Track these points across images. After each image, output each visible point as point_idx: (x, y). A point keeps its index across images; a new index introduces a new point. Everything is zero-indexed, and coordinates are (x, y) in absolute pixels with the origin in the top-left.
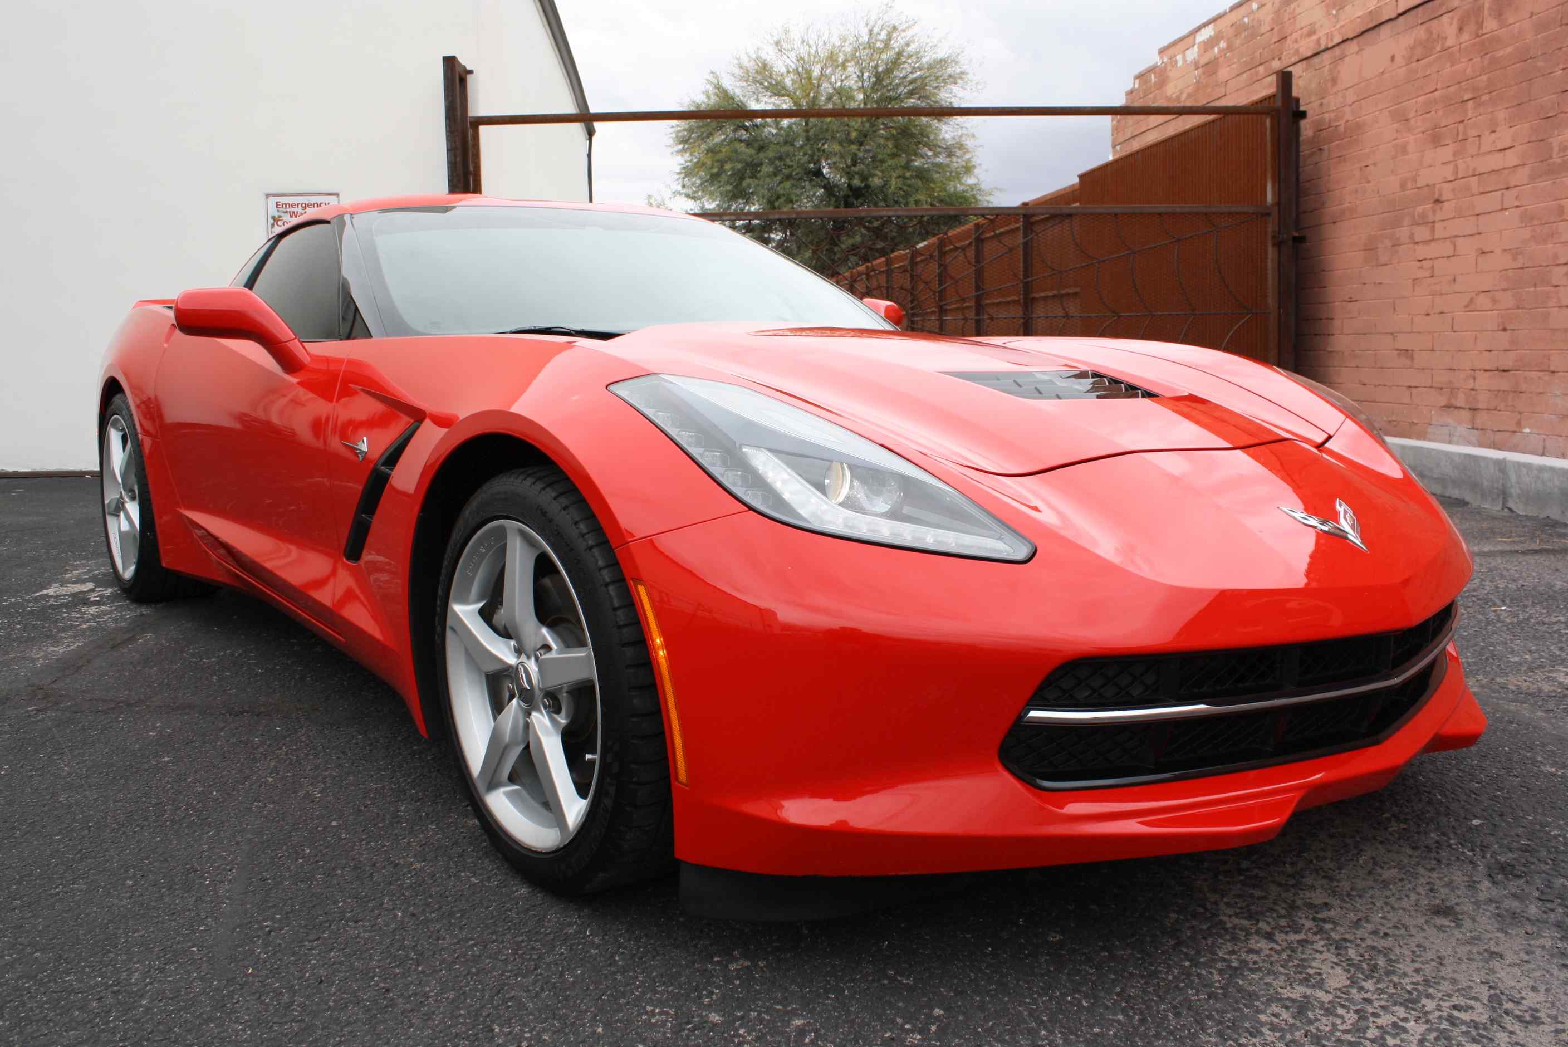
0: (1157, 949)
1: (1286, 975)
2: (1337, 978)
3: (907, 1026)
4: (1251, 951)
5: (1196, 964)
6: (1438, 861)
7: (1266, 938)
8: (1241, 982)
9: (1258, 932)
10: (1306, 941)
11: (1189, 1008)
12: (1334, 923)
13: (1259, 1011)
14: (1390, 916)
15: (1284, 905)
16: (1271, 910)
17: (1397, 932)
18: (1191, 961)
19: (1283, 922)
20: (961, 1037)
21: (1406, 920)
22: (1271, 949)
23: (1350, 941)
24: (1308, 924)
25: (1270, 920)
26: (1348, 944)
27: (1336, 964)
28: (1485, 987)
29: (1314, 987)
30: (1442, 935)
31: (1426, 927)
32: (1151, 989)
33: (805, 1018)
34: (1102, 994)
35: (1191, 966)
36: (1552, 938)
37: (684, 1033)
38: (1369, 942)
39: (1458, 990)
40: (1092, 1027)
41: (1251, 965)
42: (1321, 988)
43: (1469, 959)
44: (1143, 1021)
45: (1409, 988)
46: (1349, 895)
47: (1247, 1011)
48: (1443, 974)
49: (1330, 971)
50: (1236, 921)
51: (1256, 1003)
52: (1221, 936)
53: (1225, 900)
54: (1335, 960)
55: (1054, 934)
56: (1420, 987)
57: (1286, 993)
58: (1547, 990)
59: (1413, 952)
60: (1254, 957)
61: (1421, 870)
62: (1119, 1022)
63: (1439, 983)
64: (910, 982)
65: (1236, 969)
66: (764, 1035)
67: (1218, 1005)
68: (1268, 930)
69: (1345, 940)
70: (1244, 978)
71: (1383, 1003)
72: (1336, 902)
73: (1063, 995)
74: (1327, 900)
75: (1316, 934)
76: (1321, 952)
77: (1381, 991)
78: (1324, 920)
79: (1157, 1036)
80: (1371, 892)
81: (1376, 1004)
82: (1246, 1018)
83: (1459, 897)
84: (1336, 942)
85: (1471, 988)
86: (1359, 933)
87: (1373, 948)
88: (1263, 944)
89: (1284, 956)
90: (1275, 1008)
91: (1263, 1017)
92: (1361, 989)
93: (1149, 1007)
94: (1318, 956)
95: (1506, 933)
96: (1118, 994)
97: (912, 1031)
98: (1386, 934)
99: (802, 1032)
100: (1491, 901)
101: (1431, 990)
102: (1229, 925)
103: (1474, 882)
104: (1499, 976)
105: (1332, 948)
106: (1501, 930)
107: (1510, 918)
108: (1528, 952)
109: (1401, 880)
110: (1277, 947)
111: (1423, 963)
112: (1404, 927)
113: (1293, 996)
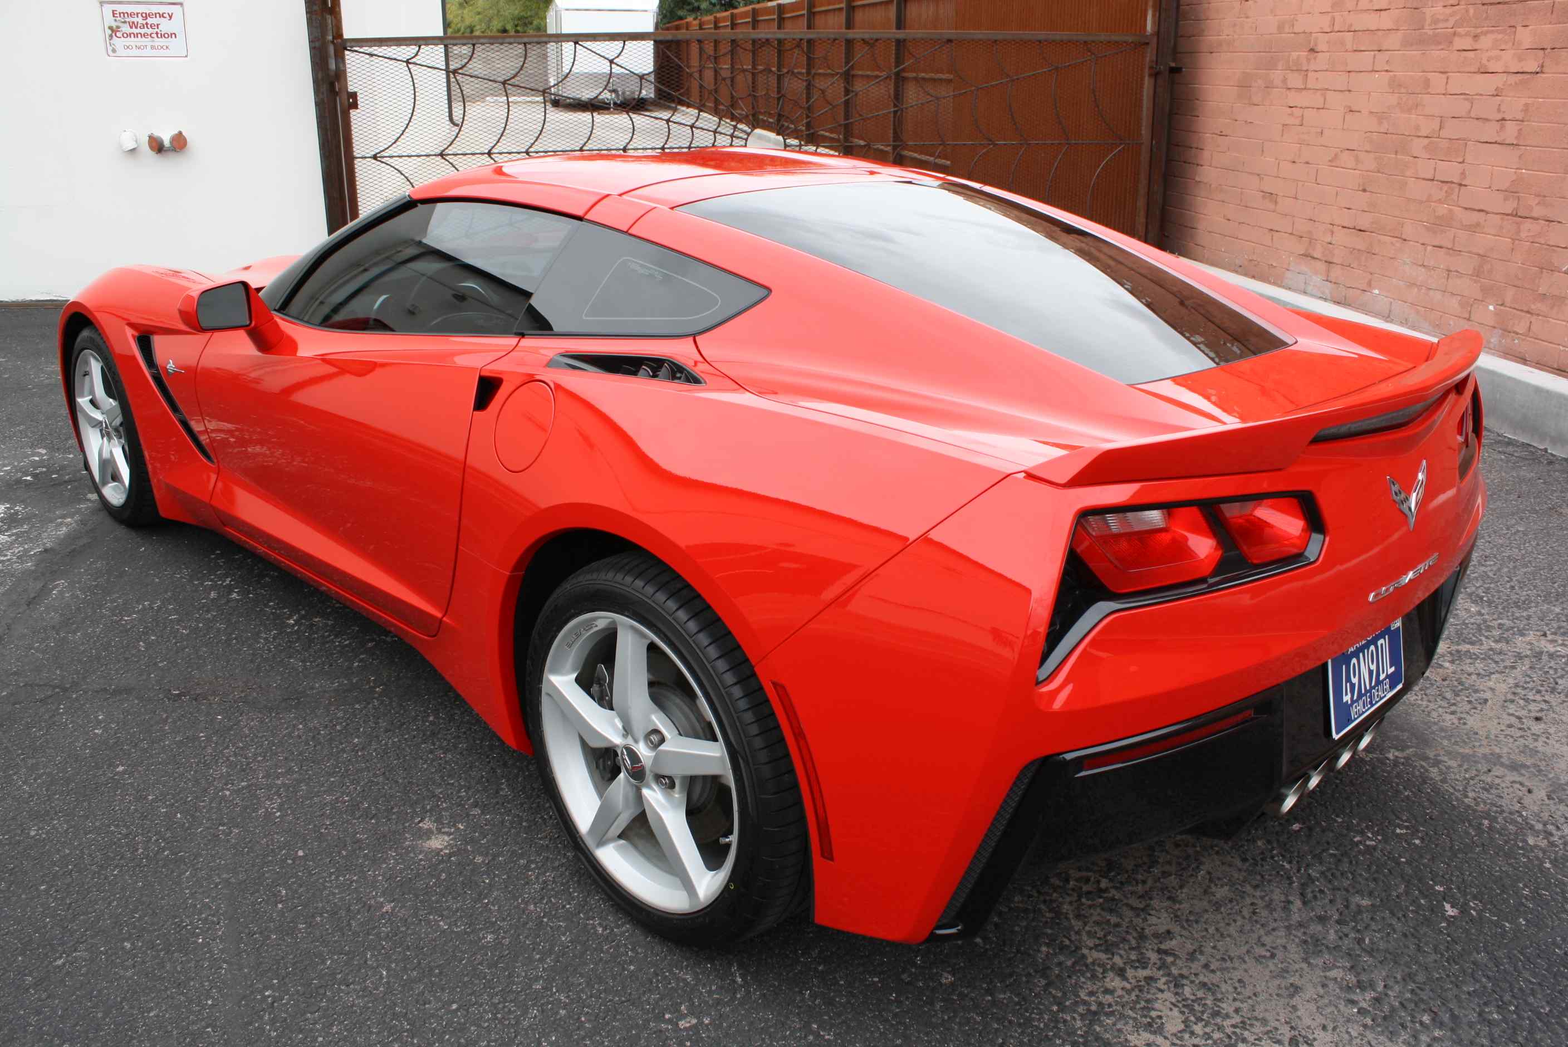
0: (1030, 990)
1: (1135, 1019)
2: (1173, 1021)
4: (1107, 991)
5: (1062, 1009)
6: (1262, 877)
7: (1119, 975)
8: (1098, 1029)
9: (1112, 968)
10: (1152, 979)
12: (1174, 955)
14: (1219, 944)
15: (1134, 934)
16: (1124, 940)
17: (1224, 965)
18: (1059, 1004)
19: (1133, 956)
21: (1234, 952)
22: (1123, 989)
24: (1154, 957)
25: (1122, 952)
26: (1185, 982)
27: (1174, 1005)
28: (1287, 1028)
29: (1155, 1033)
30: (1259, 967)
31: (1247, 958)
35: (1058, 1011)
36: (1343, 968)
38: (1201, 978)
39: (1267, 1033)
41: (1107, 1009)
42: (1161, 1034)
43: (1278, 995)
45: (1229, 1030)
46: (1187, 920)
48: (1256, 1014)
49: (1169, 1013)
50: (1095, 954)
52: (1083, 974)
53: (1088, 929)
54: (1174, 1000)
55: (945, 975)
56: (1238, 1030)
57: (1134, 1040)
58: (1334, 1029)
59: (1236, 988)
60: (1108, 999)
61: (1248, 888)
63: (1251, 1025)
64: (832, 1037)
65: (1095, 1013)
68: (1122, 965)
69: (1182, 976)
70: (1100, 1023)
72: (1177, 929)
74: (1170, 927)
75: (1159, 969)
76: (1162, 991)
77: (1206, 1035)
78: (1166, 952)
80: (1206, 916)
83: (1275, 921)
84: (1175, 978)
85: (1276, 1029)
86: (1196, 966)
87: (1204, 985)
88: (1114, 982)
89: (1133, 996)
92: (1192, 1033)
94: (1160, 995)
95: (1309, 963)
98: (1215, 968)
100: (1301, 925)
101: (1246, 1034)
102: (1090, 960)
103: (1289, 902)
104: (1299, 1013)
105: (1172, 985)
106: (1305, 960)
107: (1313, 946)
108: (1324, 986)
109: (1231, 901)
110: (1128, 986)
111: (1242, 1002)
112: (1230, 958)
113: (1138, 1044)
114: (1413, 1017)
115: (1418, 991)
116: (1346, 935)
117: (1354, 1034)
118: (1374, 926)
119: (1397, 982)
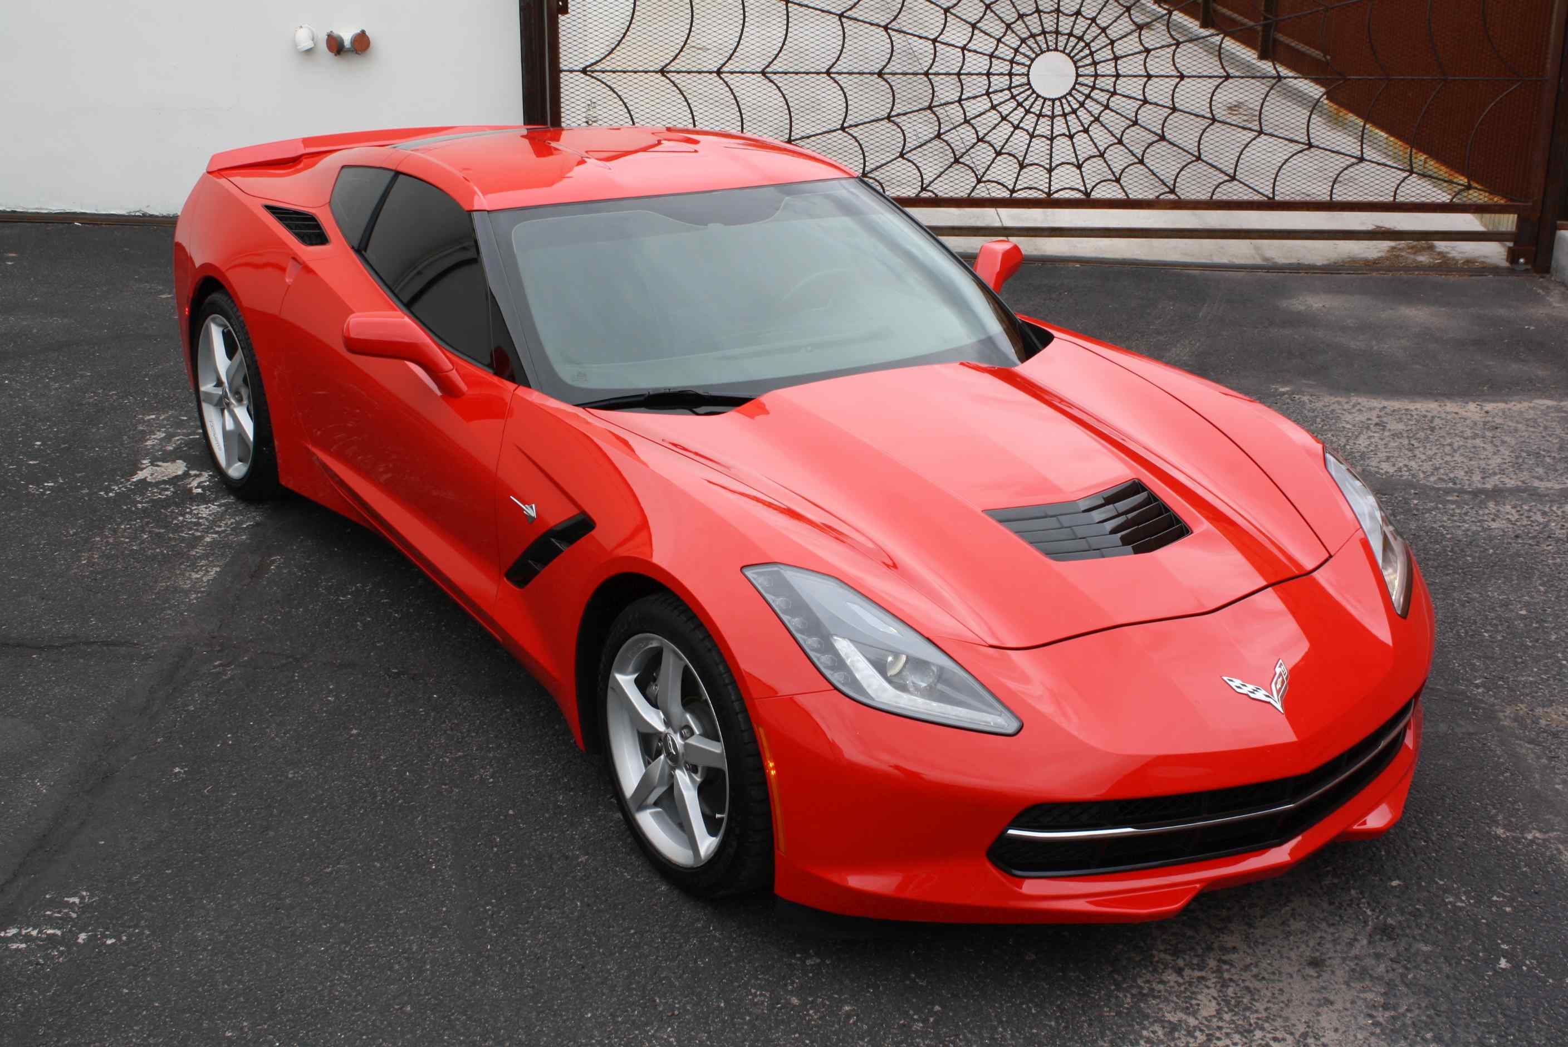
0: (1097, 973)
1: (1176, 1003)
2: (1208, 1009)
3: (916, 1017)
5: (1119, 988)
6: (1341, 917)
7: (1176, 972)
8: (1142, 1005)
9: (1173, 967)
10: (1203, 978)
11: (1100, 1021)
12: (1232, 965)
13: (1144, 1028)
14: (1275, 963)
15: (1204, 946)
16: (1192, 949)
17: (1272, 977)
18: (1116, 985)
19: (1195, 961)
20: (947, 1027)
21: (1285, 967)
22: (1176, 982)
23: (1235, 981)
24: (1212, 963)
25: (1188, 958)
26: (1232, 984)
27: (1214, 998)
29: (1189, 1014)
30: (1303, 983)
31: (1295, 976)
32: (1080, 1005)
33: (852, 1005)
34: (1047, 1005)
35: (1114, 990)
36: (1377, 993)
37: (775, 1011)
38: (1247, 984)
40: (1032, 1028)
41: (1156, 994)
42: (1194, 1016)
43: (1309, 1004)
44: (1066, 1028)
45: (1252, 1021)
46: (1256, 942)
47: (1137, 1027)
48: (1283, 1013)
49: (1208, 1003)
50: (1162, 955)
51: (1146, 1022)
52: (1146, 967)
54: (1216, 995)
55: (1030, 954)
56: (1260, 1022)
57: (1169, 1017)
59: (1274, 994)
60: (1161, 987)
61: (1323, 925)
62: (1050, 1026)
63: (1274, 1020)
64: (924, 984)
65: (1144, 995)
66: (824, 1016)
67: (1120, 1021)
68: (1183, 965)
69: (1231, 980)
70: (1147, 1002)
71: (1229, 1031)
72: (1242, 946)
73: (1022, 1003)
74: (1238, 945)
75: (1213, 972)
76: (1209, 988)
77: (1233, 1022)
78: (1226, 962)
79: (1071, 1039)
80: (1274, 941)
81: (1224, 1030)
82: (1134, 1032)
83: (1336, 952)
84: (1224, 980)
86: (1246, 975)
87: (1247, 988)
88: (1171, 977)
89: (1182, 988)
90: (1157, 1027)
91: (1145, 1033)
92: (1221, 1019)
93: (1073, 1019)
94: (1206, 991)
95: (1349, 986)
96: (1058, 1007)
97: (917, 1021)
98: (1263, 978)
99: (848, 1016)
100: (1356, 957)
101: (1266, 1025)
102: (1156, 959)
103: (1356, 940)
104: (1320, 1018)
105: (1219, 985)
106: (1347, 983)
107: (1360, 973)
108: (1353, 1002)
109: (1303, 932)
110: (1181, 980)
111: (1274, 1004)
112: (1280, 973)
113: (1172, 1019)
114: (1418, 1033)
115: (1435, 1017)
116: (1393, 970)
117: (1360, 1036)
118: (1423, 966)
119: (1419, 1008)
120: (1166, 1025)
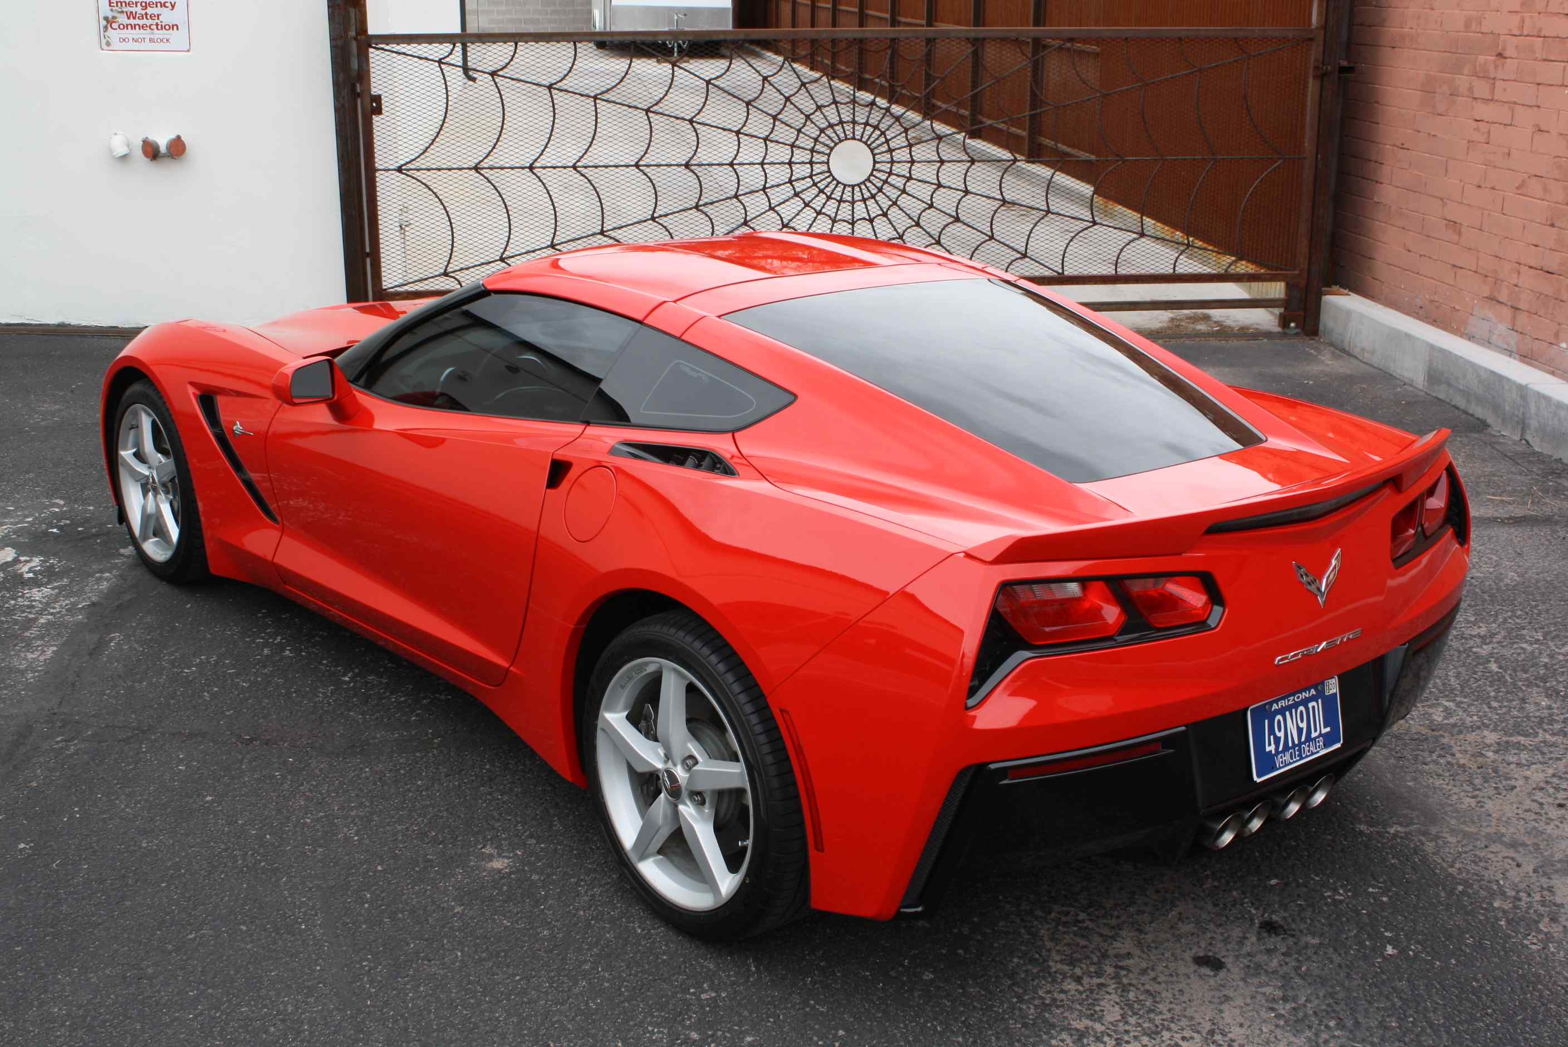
0: (997, 987)
1: (1081, 1011)
2: (1113, 1014)
5: (1020, 1000)
6: (1228, 918)
7: (1076, 981)
8: (1047, 1015)
9: (1071, 976)
10: (1103, 984)
11: (1008, 1034)
12: (1129, 971)
13: (1052, 1037)
14: (1171, 965)
15: (1098, 954)
16: (1087, 957)
17: (1170, 979)
18: (1018, 998)
19: (1092, 968)
21: (1182, 970)
22: (1076, 990)
23: (1134, 986)
24: (1110, 970)
25: (1083, 966)
26: (1131, 988)
27: (1117, 1003)
29: (1095, 1020)
30: (1201, 982)
31: (1192, 976)
32: (985, 1019)
33: (754, 1035)
34: (952, 1022)
35: (1017, 1002)
36: (1275, 987)
38: (1147, 987)
41: (1059, 1003)
42: (1099, 1022)
43: (1210, 1002)
45: (1158, 1023)
46: (1148, 947)
47: (1045, 1037)
48: (1186, 1013)
49: (1111, 1009)
50: (1059, 966)
51: (1053, 1032)
52: (1044, 978)
53: (1058, 948)
54: (1118, 1000)
55: (928, 974)
56: (1166, 1023)
57: (1075, 1024)
58: (1250, 1026)
60: (1062, 996)
61: (1211, 926)
63: (1179, 1020)
64: (825, 1010)
65: (1047, 1005)
67: (1027, 1032)
68: (1080, 974)
69: (1130, 985)
70: (1051, 1012)
71: (1136, 1034)
72: (1137, 953)
73: (926, 1022)
74: (1131, 951)
75: (1112, 979)
76: (1110, 994)
77: (1139, 1025)
78: (1122, 968)
80: (1166, 945)
81: (1132, 1034)
83: (1228, 950)
84: (1124, 985)
86: (1144, 979)
87: (1147, 992)
88: (1071, 986)
89: (1084, 996)
90: (1064, 1035)
92: (1127, 1023)
93: (981, 1033)
94: (1107, 996)
95: (1246, 982)
96: (962, 1022)
98: (1161, 981)
100: (1249, 954)
101: (1172, 1026)
102: (1054, 969)
103: (1245, 938)
104: (1223, 1015)
105: (1119, 991)
106: (1244, 980)
107: (1254, 970)
108: (1253, 997)
109: (1192, 934)
110: (1081, 989)
111: (1177, 1005)
112: (1177, 975)
113: (1078, 1027)
114: (1321, 1021)
115: (1334, 1005)
116: (1286, 964)
117: (1266, 1031)
118: (1315, 958)
119: (1318, 997)
120: (1074, 1032)
